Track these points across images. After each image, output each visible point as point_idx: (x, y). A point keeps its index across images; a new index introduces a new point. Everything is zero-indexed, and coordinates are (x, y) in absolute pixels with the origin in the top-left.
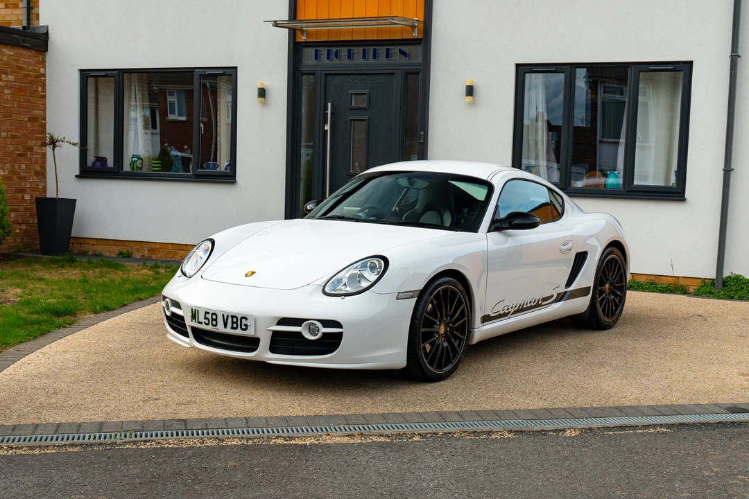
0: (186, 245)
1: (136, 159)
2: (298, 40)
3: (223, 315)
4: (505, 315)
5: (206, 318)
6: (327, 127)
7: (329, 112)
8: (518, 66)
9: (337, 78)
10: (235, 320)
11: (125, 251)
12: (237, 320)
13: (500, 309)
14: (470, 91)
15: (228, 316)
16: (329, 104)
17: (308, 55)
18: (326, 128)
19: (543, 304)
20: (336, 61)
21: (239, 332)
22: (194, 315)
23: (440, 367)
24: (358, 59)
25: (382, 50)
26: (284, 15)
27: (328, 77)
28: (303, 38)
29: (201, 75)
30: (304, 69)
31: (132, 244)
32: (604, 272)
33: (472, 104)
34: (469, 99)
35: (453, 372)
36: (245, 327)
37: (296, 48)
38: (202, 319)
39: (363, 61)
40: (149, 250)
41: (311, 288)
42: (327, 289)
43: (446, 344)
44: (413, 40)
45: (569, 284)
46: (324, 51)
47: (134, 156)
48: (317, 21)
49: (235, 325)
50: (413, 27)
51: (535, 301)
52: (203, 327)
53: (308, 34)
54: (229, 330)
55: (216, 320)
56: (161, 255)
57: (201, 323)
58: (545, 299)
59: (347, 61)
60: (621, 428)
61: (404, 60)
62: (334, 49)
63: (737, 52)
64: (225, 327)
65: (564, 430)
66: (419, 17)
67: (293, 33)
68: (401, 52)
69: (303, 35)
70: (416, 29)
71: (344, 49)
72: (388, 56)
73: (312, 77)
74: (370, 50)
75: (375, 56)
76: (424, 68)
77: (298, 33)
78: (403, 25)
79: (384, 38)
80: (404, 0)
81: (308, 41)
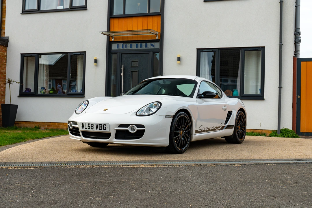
0: (63, 123)
1: (43, 89)
2: (110, 41)
3: (96, 124)
4: (203, 131)
5: (88, 126)
6: (122, 74)
7: (123, 68)
8: (198, 49)
9: (125, 56)
10: (101, 126)
11: (37, 126)
12: (102, 126)
13: (202, 128)
14: (179, 59)
15: (98, 124)
16: (123, 65)
17: (114, 47)
18: (122, 75)
19: (217, 129)
20: (125, 49)
21: (103, 131)
22: (83, 126)
23: (181, 148)
25: (144, 44)
26: (105, 29)
27: (122, 55)
28: (113, 40)
29: (71, 55)
30: (113, 52)
31: (40, 123)
32: (238, 120)
33: (180, 64)
34: (179, 62)
35: (186, 150)
36: (105, 129)
37: (110, 44)
38: (87, 127)
41: (131, 113)
42: (137, 114)
43: (183, 139)
44: (156, 40)
45: (226, 123)
46: (121, 45)
48: (118, 32)
49: (101, 128)
50: (157, 35)
51: (214, 128)
52: (87, 130)
53: (115, 38)
54: (98, 130)
55: (93, 127)
57: (86, 128)
58: (218, 128)
59: (130, 49)
60: (257, 164)
61: (152, 47)
62: (125, 44)
63: (282, 43)
64: (97, 129)
65: (235, 165)
66: (158, 31)
67: (109, 37)
68: (151, 45)
70: (158, 36)
71: (129, 44)
72: (146, 46)
73: (116, 55)
74: (139, 44)
75: (141, 47)
76: (161, 51)
77: (111, 38)
78: (153, 34)
79: (145, 39)
80: (152, 24)
81: (115, 41)
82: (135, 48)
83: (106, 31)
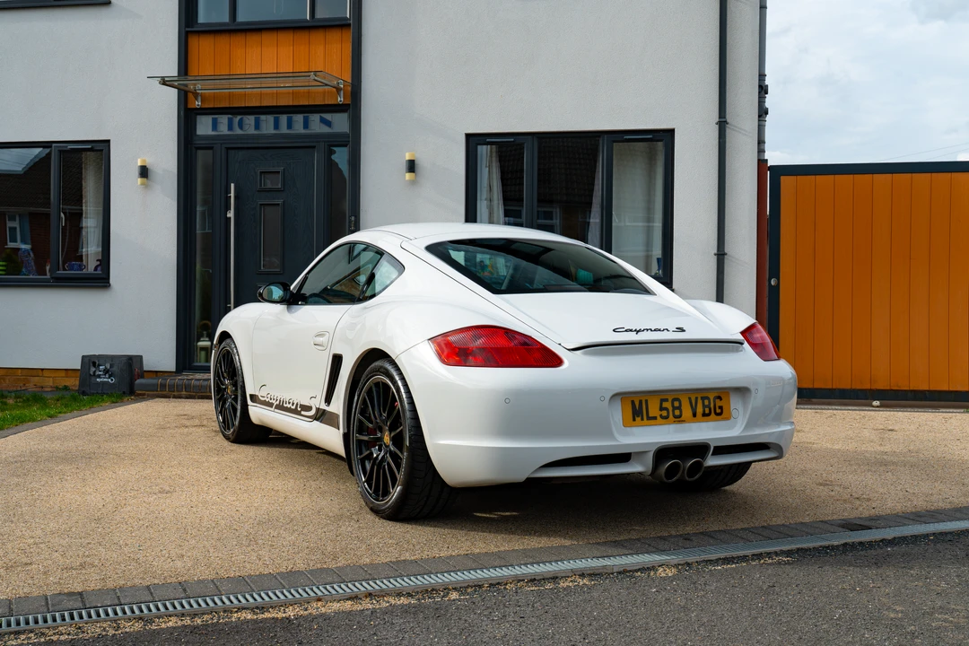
2: (190, 106)
6: (231, 214)
7: (232, 195)
8: (468, 136)
9: (241, 154)
14: (412, 166)
16: (232, 185)
17: (204, 127)
18: (228, 216)
20: (240, 132)
24: (268, 129)
25: (299, 119)
26: (172, 70)
27: (230, 151)
28: (198, 104)
29: (60, 151)
30: (198, 142)
33: (413, 183)
34: (408, 176)
37: (187, 117)
39: (275, 131)
44: (339, 105)
46: (224, 120)
48: (214, 78)
50: (338, 90)
53: (204, 99)
56: (5, 384)
59: (254, 132)
61: (325, 128)
62: (237, 118)
63: (725, 118)
66: (343, 77)
67: (184, 96)
68: (323, 120)
69: (196, 99)
70: (342, 92)
71: (248, 117)
72: (306, 126)
73: (210, 152)
74: (284, 118)
75: (290, 126)
76: (352, 141)
77: (191, 96)
78: (326, 85)
79: (301, 104)
80: (325, 57)
81: (203, 106)
82: (271, 131)
83: (176, 75)
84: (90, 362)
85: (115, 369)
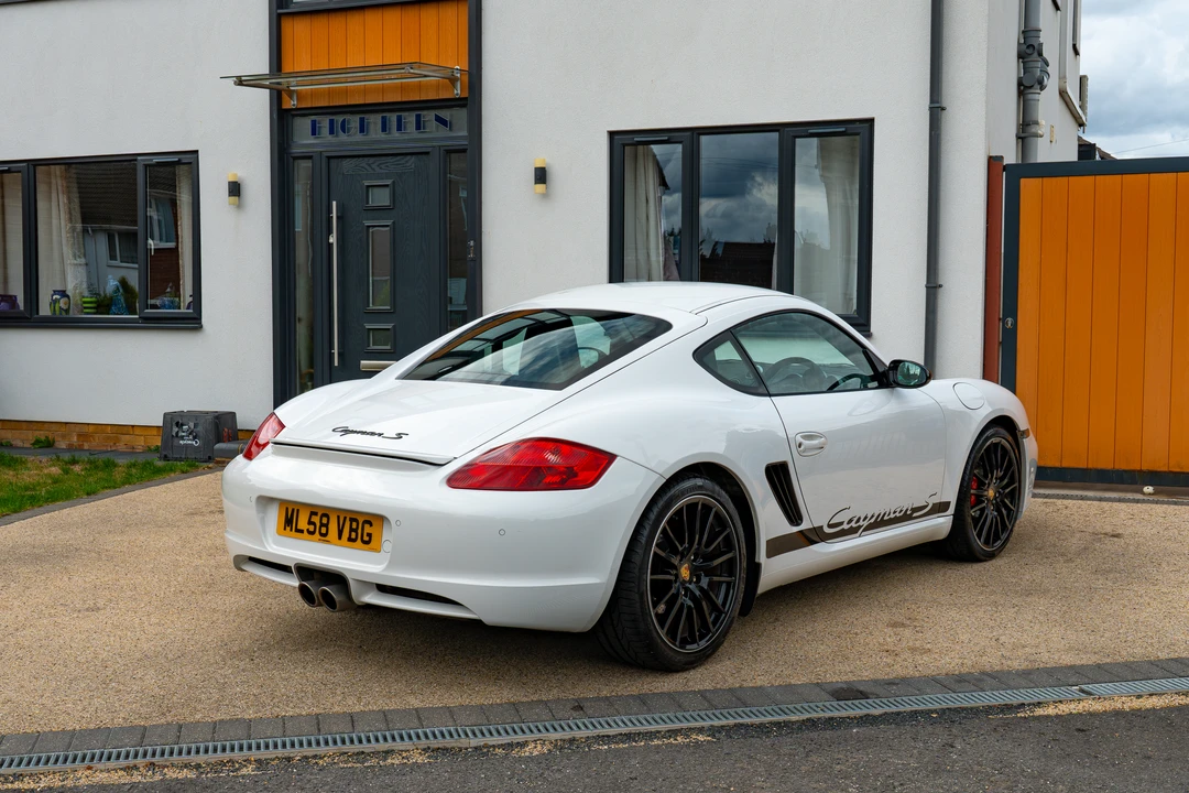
0: (133, 426)
1: (58, 297)
2: (285, 107)
6: (333, 239)
7: (334, 215)
8: (612, 134)
9: (346, 164)
11: (43, 438)
14: (542, 175)
16: (334, 203)
17: (302, 126)
18: (331, 241)
20: (343, 137)
24: (375, 132)
25: (410, 118)
26: (262, 66)
27: (332, 161)
28: (290, 103)
29: (146, 166)
30: (296, 150)
31: (54, 427)
33: (545, 196)
34: (540, 188)
37: (283, 119)
39: (383, 136)
40: (79, 436)
44: (455, 99)
46: (324, 122)
47: (55, 292)
48: (312, 73)
50: (453, 80)
53: (300, 96)
56: (95, 443)
59: (359, 137)
61: (443, 132)
62: (339, 119)
63: (939, 102)
66: (460, 64)
67: (277, 96)
68: (438, 119)
69: (291, 98)
70: (459, 83)
72: (419, 126)
73: (309, 162)
74: (393, 117)
75: (400, 128)
77: (285, 96)
79: (411, 99)
81: (299, 106)
82: (379, 134)
83: (267, 73)
84: (174, 420)
85: (200, 429)
